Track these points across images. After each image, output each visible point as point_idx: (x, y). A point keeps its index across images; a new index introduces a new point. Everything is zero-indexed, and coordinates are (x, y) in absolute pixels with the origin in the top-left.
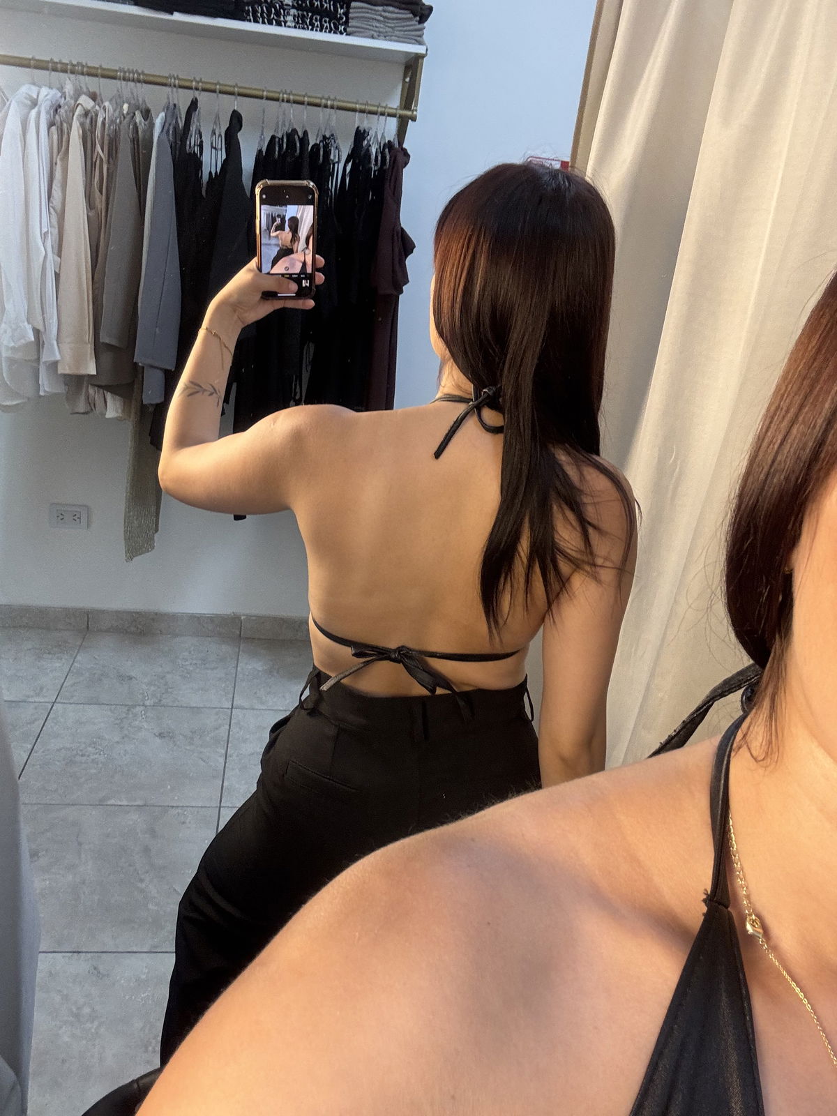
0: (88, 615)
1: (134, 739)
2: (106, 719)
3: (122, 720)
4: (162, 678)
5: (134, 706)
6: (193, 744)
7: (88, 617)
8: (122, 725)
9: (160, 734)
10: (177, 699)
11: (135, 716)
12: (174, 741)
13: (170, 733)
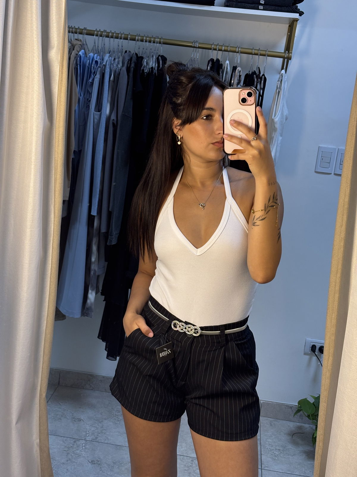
0: (60, 374)
1: (74, 462)
2: (59, 447)
3: (68, 448)
4: (100, 423)
5: (78, 440)
6: (113, 471)
7: (60, 375)
8: (68, 452)
9: (92, 462)
10: (107, 438)
11: (78, 447)
12: (101, 468)
13: (98, 461)
